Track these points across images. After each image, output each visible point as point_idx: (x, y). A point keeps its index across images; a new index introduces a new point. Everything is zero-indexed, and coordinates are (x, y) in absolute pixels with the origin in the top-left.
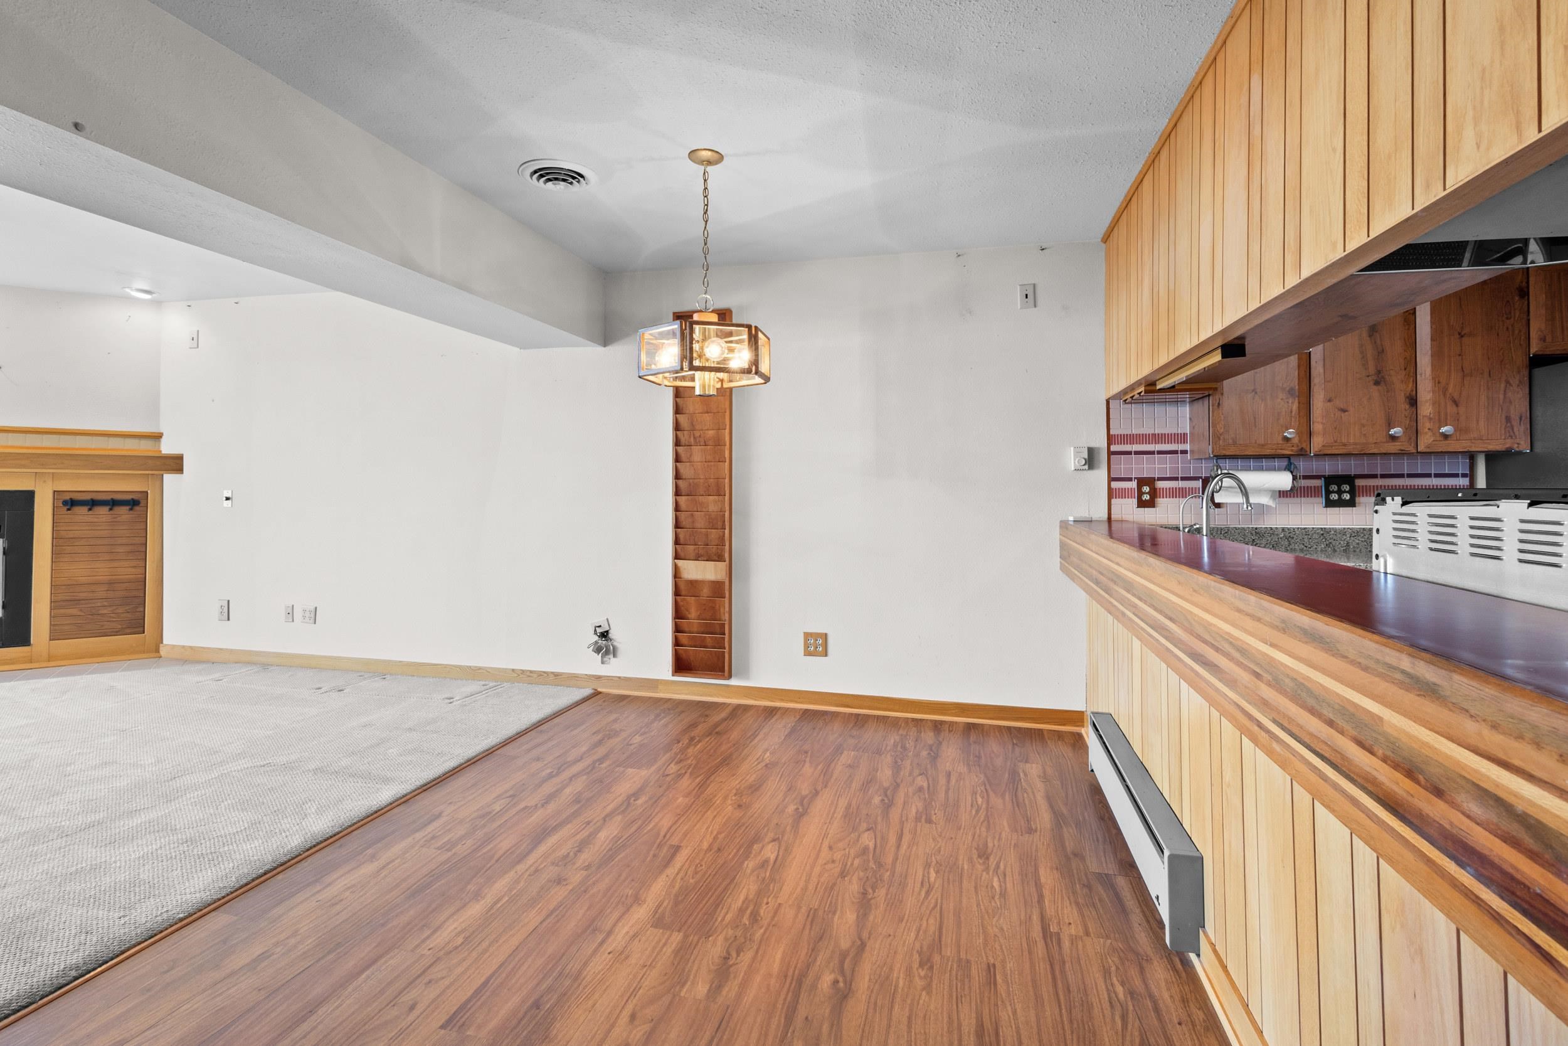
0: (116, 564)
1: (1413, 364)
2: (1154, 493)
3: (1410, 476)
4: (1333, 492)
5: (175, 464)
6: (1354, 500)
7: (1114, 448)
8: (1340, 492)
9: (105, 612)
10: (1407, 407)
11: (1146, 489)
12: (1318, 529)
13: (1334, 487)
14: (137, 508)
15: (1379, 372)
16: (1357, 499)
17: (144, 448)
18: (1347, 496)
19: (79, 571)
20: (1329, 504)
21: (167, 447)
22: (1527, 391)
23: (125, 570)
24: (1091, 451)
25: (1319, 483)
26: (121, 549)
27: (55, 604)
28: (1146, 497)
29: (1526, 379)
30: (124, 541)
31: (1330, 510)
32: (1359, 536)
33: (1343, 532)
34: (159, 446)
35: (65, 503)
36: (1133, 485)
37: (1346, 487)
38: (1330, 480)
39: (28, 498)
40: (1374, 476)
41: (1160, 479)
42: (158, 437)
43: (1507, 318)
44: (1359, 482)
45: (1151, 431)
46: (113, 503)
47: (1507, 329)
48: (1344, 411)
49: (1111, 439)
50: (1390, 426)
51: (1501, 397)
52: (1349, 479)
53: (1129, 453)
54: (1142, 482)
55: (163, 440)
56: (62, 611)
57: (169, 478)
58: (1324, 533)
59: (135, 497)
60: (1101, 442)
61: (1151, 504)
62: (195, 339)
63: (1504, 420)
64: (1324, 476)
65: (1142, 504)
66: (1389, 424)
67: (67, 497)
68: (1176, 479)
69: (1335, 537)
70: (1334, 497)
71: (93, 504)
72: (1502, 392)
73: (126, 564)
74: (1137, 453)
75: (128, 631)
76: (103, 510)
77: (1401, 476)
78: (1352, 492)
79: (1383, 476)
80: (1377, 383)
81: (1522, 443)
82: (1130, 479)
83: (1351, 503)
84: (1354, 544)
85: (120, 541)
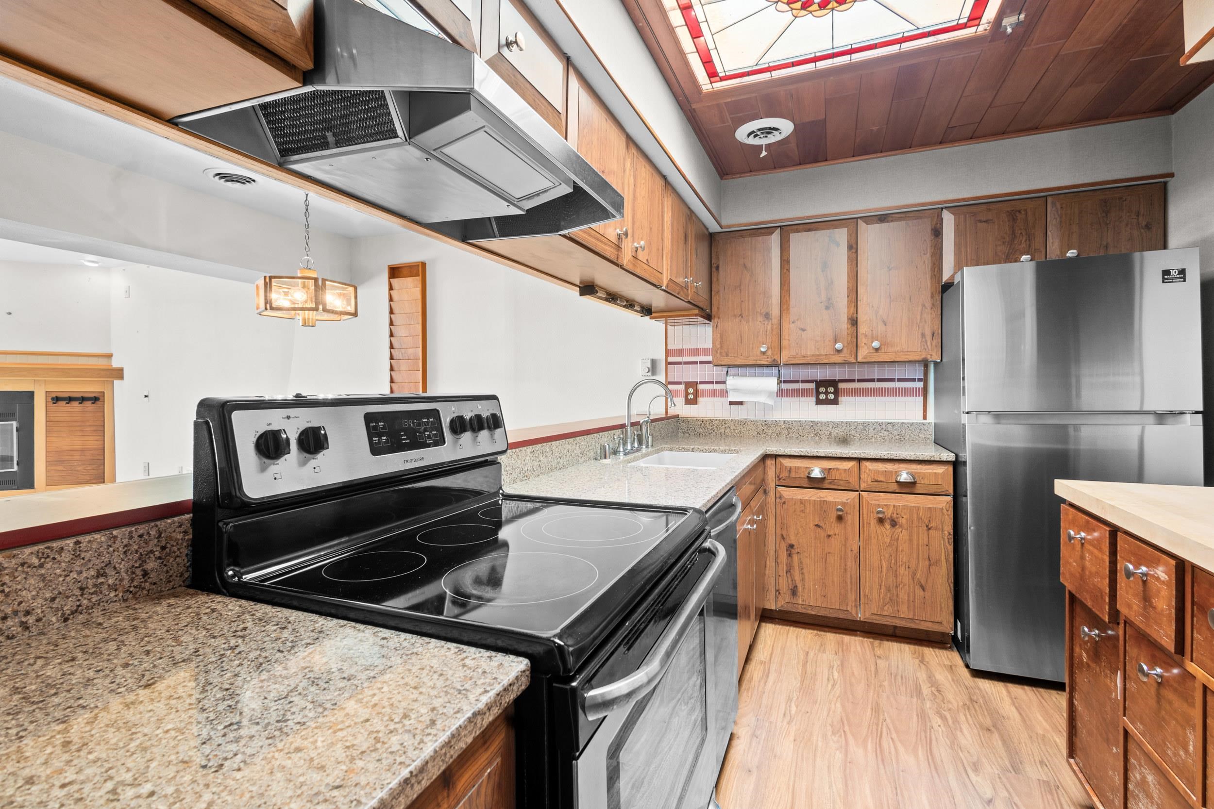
0: (86, 438)
1: (855, 293)
2: (697, 394)
3: (879, 380)
4: (822, 393)
5: (119, 374)
6: (838, 399)
7: (670, 359)
8: (827, 393)
9: (79, 469)
10: (849, 326)
11: (691, 390)
12: (809, 421)
13: (822, 389)
14: (98, 402)
15: (829, 299)
16: (840, 398)
17: (102, 363)
18: (831, 396)
19: (65, 442)
20: (819, 402)
21: (115, 363)
22: (939, 313)
23: (91, 442)
24: (654, 363)
25: (812, 386)
26: (88, 429)
27: (49, 463)
28: (691, 397)
29: (939, 303)
30: (90, 423)
31: (820, 407)
32: (838, 427)
33: (827, 424)
34: (111, 362)
35: (53, 399)
36: (682, 387)
37: (831, 389)
38: (819, 384)
39: (30, 396)
40: (853, 381)
41: (701, 383)
42: (110, 356)
43: (924, 254)
44: (841, 386)
45: (695, 347)
46: (83, 399)
47: (924, 262)
48: (803, 330)
49: (668, 353)
50: (836, 341)
51: (919, 317)
52: (834, 383)
53: (680, 363)
54: (688, 385)
55: (113, 358)
56: (55, 468)
57: (117, 383)
58: (814, 424)
59: (96, 395)
60: (660, 355)
61: (694, 402)
62: (128, 291)
63: (920, 336)
64: (816, 381)
65: (688, 402)
66: (836, 340)
67: (54, 395)
68: (712, 383)
69: (821, 428)
70: (823, 397)
71: (70, 399)
72: (919, 314)
73: (92, 438)
74: (686, 363)
75: (94, 481)
76: (75, 404)
77: (873, 380)
78: (836, 393)
79: (859, 381)
80: (827, 308)
81: (934, 354)
82: (680, 383)
83: (835, 402)
84: (835, 434)
85: (88, 424)
